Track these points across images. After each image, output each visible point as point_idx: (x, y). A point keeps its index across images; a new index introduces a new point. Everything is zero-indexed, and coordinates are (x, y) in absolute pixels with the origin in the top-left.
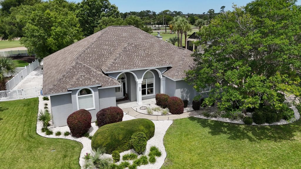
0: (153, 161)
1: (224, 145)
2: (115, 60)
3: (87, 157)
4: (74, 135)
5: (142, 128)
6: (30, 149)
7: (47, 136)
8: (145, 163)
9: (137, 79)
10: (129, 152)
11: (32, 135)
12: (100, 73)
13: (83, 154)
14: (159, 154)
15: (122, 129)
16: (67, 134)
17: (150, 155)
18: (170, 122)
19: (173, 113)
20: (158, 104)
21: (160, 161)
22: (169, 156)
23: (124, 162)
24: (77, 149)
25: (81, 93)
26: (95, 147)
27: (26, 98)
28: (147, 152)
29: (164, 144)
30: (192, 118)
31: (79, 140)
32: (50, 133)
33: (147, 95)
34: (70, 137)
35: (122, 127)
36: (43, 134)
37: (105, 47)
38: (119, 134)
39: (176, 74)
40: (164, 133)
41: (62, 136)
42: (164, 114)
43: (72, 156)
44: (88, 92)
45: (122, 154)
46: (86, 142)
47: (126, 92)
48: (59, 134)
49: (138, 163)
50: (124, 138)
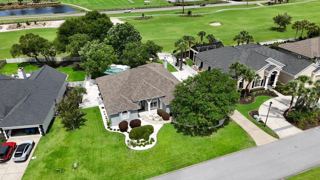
0: (151, 143)
1: (180, 138)
2: (138, 94)
3: (128, 141)
4: (121, 131)
5: (148, 130)
6: (105, 136)
7: (110, 131)
8: (148, 144)
9: (148, 102)
10: (143, 140)
11: (104, 130)
12: (131, 101)
13: (126, 140)
14: (154, 141)
15: (141, 131)
16: (118, 130)
17: (150, 141)
18: (162, 125)
19: (164, 120)
20: (158, 113)
21: (154, 143)
22: (158, 142)
23: (141, 143)
24: (123, 137)
25: (123, 113)
26: (130, 137)
27: (93, 107)
28: (150, 140)
29: (157, 137)
30: (172, 123)
31: (123, 133)
32: (111, 129)
33: (153, 108)
34: (119, 132)
35: (140, 130)
36: (109, 130)
37: (133, 84)
38: (139, 133)
39: (167, 101)
40: (158, 131)
41: (116, 131)
42: (160, 120)
43: (122, 140)
44: (126, 112)
45: (140, 140)
46: (126, 134)
47: (143, 106)
48: (115, 130)
49: (146, 144)
50: (141, 134)
